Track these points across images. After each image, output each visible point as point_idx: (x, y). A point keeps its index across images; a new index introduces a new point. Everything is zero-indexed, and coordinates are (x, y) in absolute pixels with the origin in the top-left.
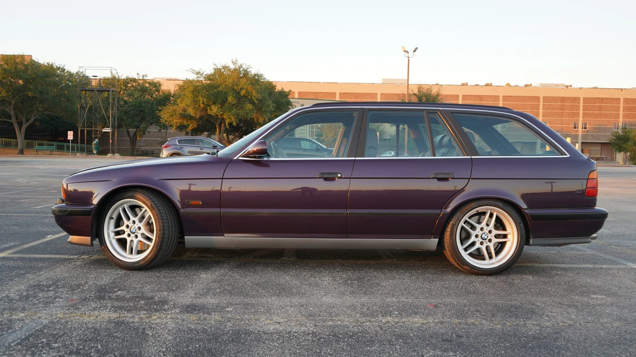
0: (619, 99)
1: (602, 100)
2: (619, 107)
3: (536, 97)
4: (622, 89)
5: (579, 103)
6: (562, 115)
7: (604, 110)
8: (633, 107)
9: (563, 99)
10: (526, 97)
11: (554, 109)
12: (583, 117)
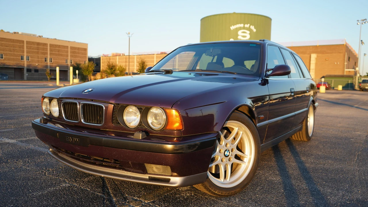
0: (68, 47)
1: (59, 46)
2: (68, 51)
3: (22, 41)
4: (69, 41)
5: (47, 47)
6: (38, 53)
7: (61, 52)
8: (74, 51)
9: (38, 44)
10: (15, 40)
11: (33, 49)
12: (50, 55)
